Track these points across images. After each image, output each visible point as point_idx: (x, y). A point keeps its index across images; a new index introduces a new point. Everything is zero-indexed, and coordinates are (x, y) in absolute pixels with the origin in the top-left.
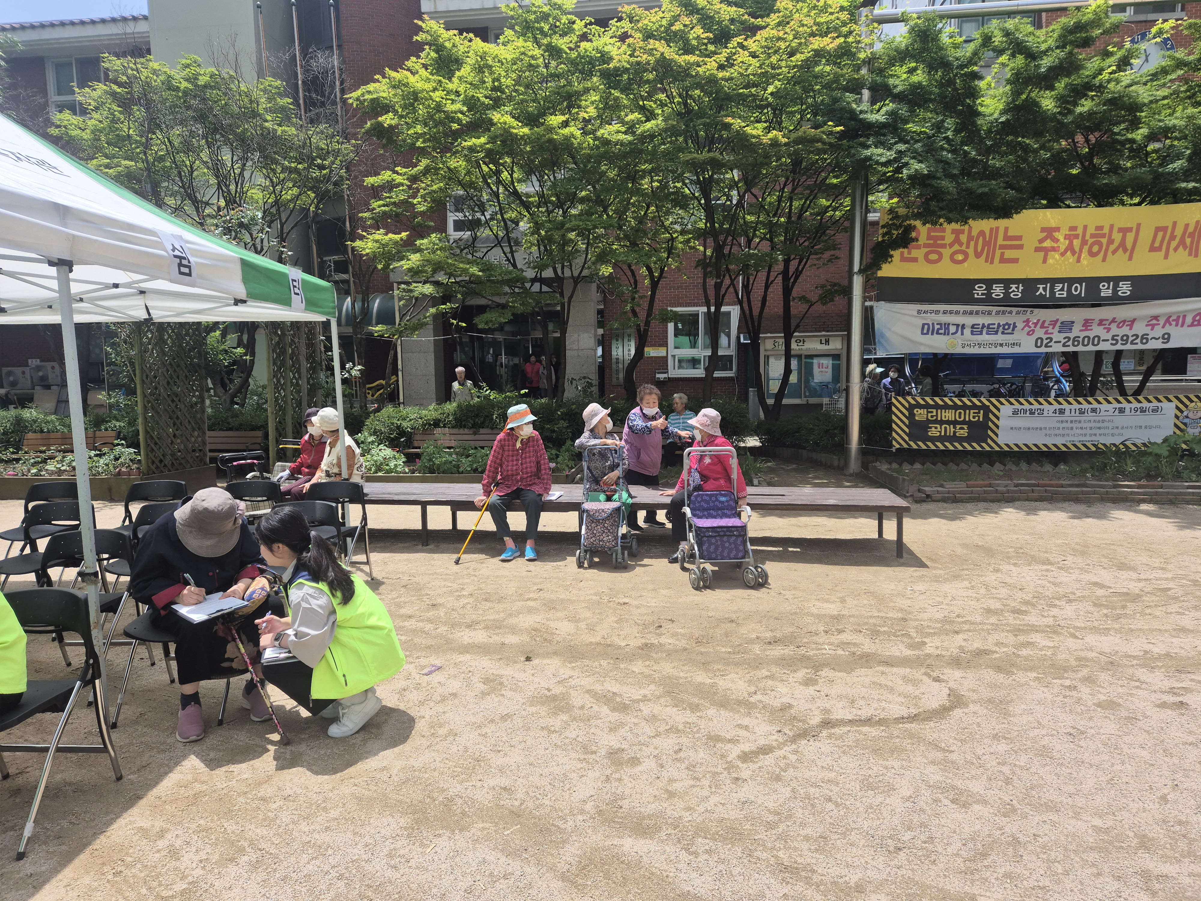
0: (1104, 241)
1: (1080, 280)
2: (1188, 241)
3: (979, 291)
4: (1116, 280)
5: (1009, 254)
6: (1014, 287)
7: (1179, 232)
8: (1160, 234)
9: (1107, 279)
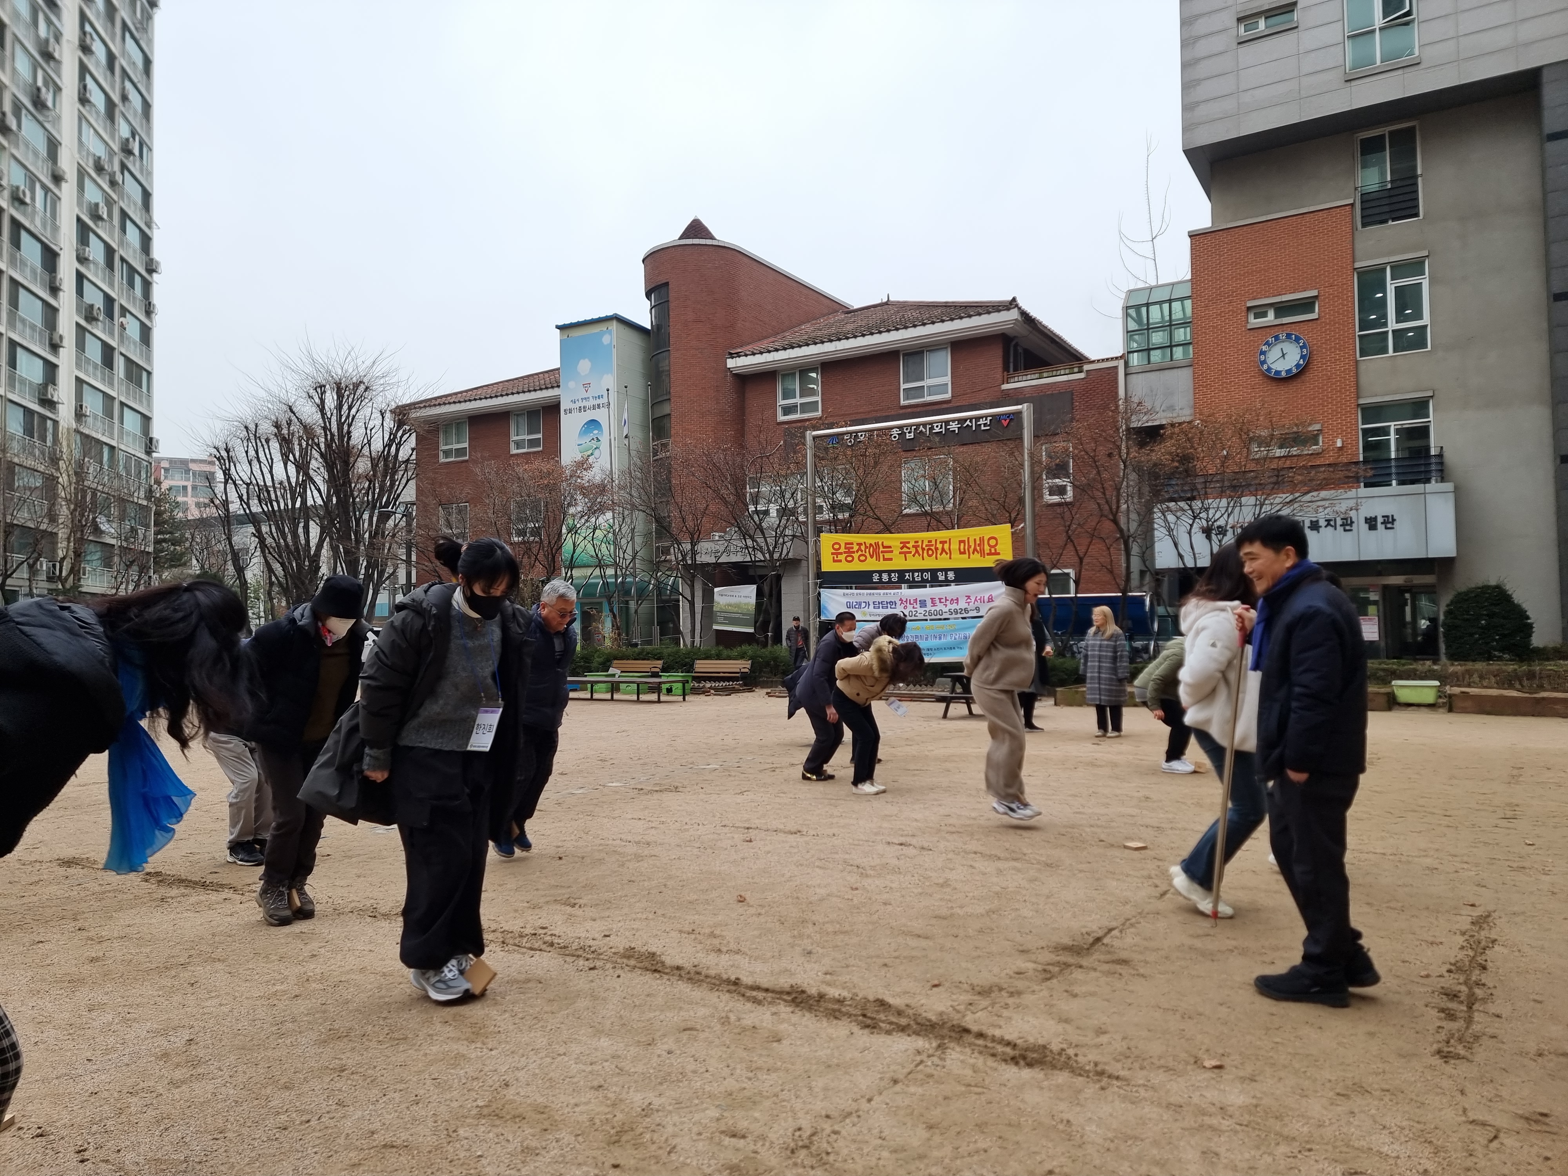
0: (933, 548)
1: (927, 571)
2: (978, 548)
3: (876, 578)
4: (946, 570)
5: (887, 556)
6: (893, 575)
7: (972, 544)
8: (962, 545)
9: (941, 570)
